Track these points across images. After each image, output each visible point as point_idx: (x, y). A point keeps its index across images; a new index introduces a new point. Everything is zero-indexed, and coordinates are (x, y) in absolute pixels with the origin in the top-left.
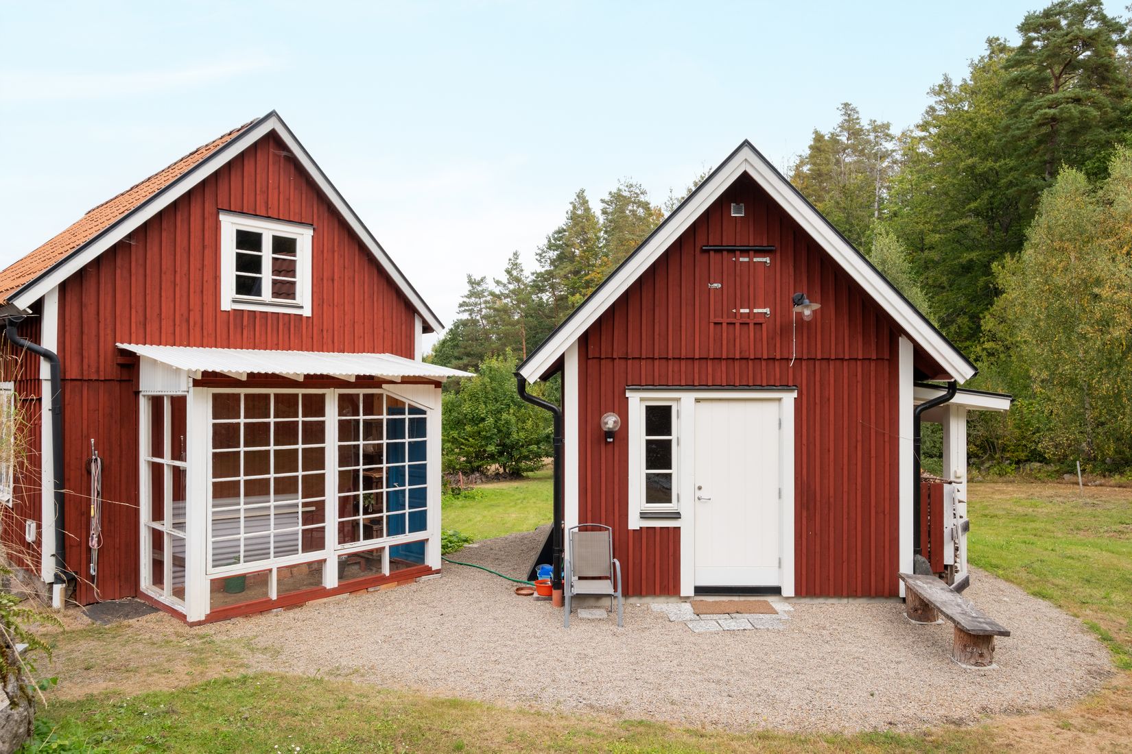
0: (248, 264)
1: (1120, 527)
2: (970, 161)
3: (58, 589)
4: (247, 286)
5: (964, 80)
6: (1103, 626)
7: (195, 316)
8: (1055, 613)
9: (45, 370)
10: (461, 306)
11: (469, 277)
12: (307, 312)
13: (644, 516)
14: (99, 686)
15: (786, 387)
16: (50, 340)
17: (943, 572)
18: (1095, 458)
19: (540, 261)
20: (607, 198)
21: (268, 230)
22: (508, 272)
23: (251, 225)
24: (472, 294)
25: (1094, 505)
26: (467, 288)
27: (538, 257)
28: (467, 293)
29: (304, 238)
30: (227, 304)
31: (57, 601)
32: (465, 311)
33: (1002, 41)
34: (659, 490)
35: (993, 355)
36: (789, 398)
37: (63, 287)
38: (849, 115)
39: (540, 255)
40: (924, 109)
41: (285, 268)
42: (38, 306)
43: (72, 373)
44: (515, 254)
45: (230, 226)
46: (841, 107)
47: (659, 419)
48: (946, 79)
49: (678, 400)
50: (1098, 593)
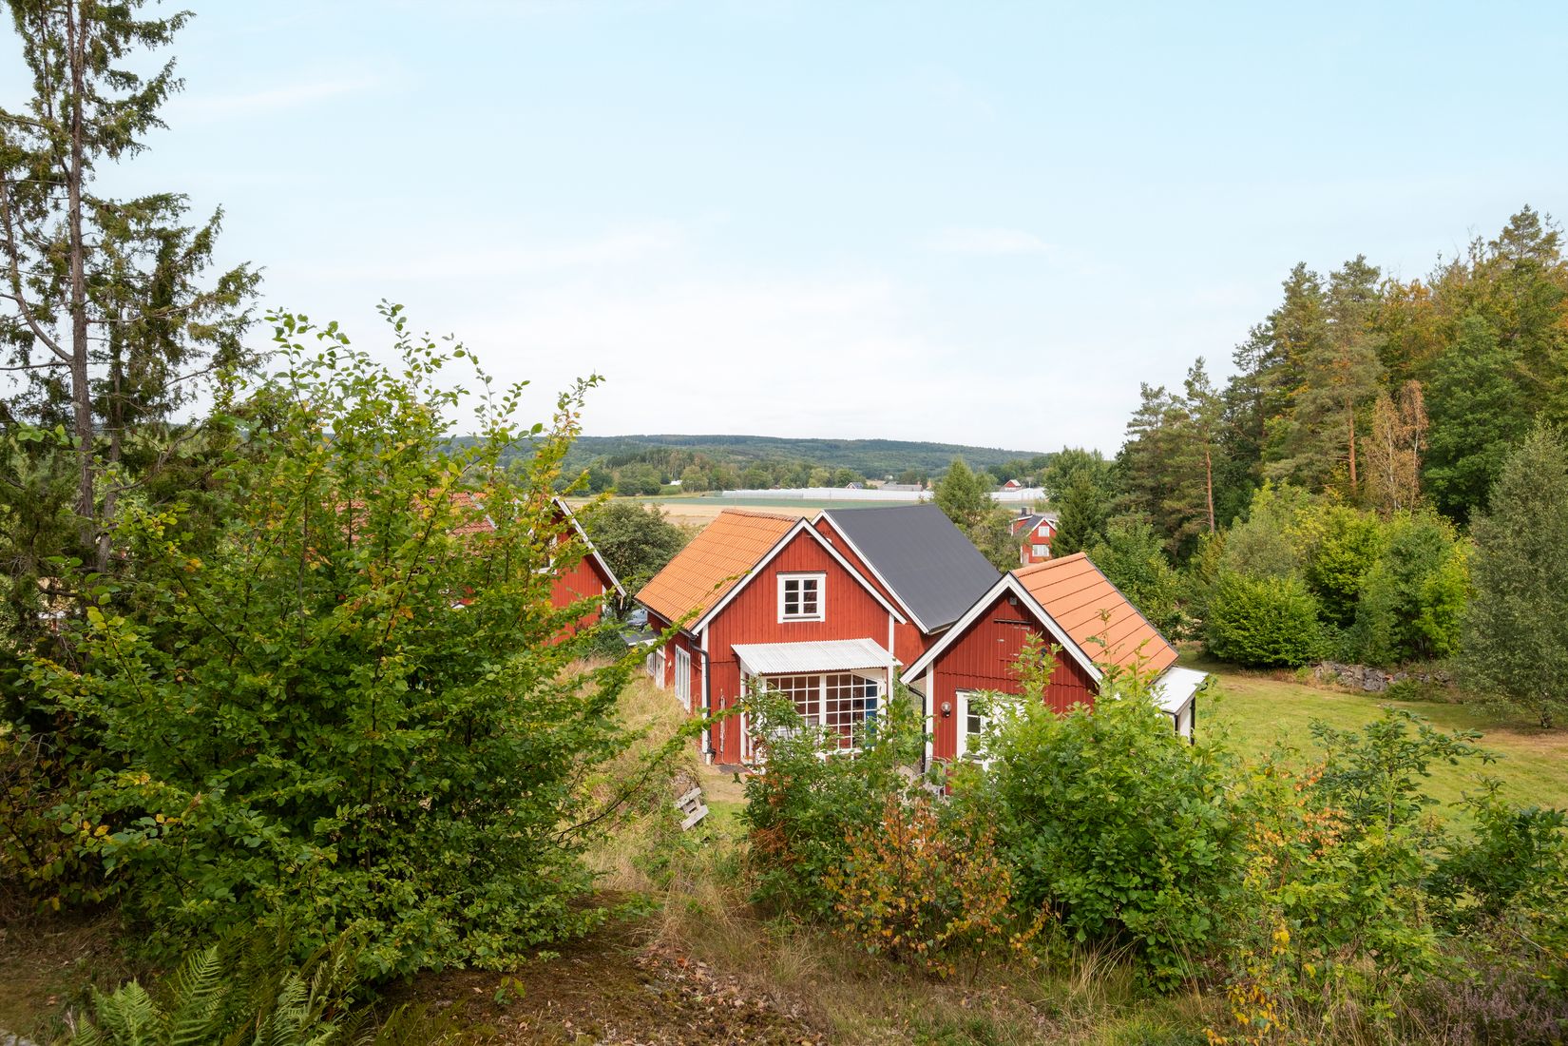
0: (791, 597)
3: (709, 756)
4: (791, 609)
7: (766, 628)
9: (703, 659)
10: (1130, 425)
11: (1144, 386)
12: (822, 619)
14: (722, 798)
16: (705, 647)
19: (1239, 364)
20: (1343, 271)
21: (801, 579)
22: (1189, 384)
23: (792, 577)
24: (1146, 410)
26: (1139, 403)
27: (1237, 359)
28: (1139, 408)
29: (821, 579)
30: (780, 621)
31: (708, 762)
32: (1135, 432)
37: (710, 624)
39: (1239, 356)
41: (810, 597)
42: (700, 633)
43: (713, 660)
44: (1198, 361)
45: (782, 580)
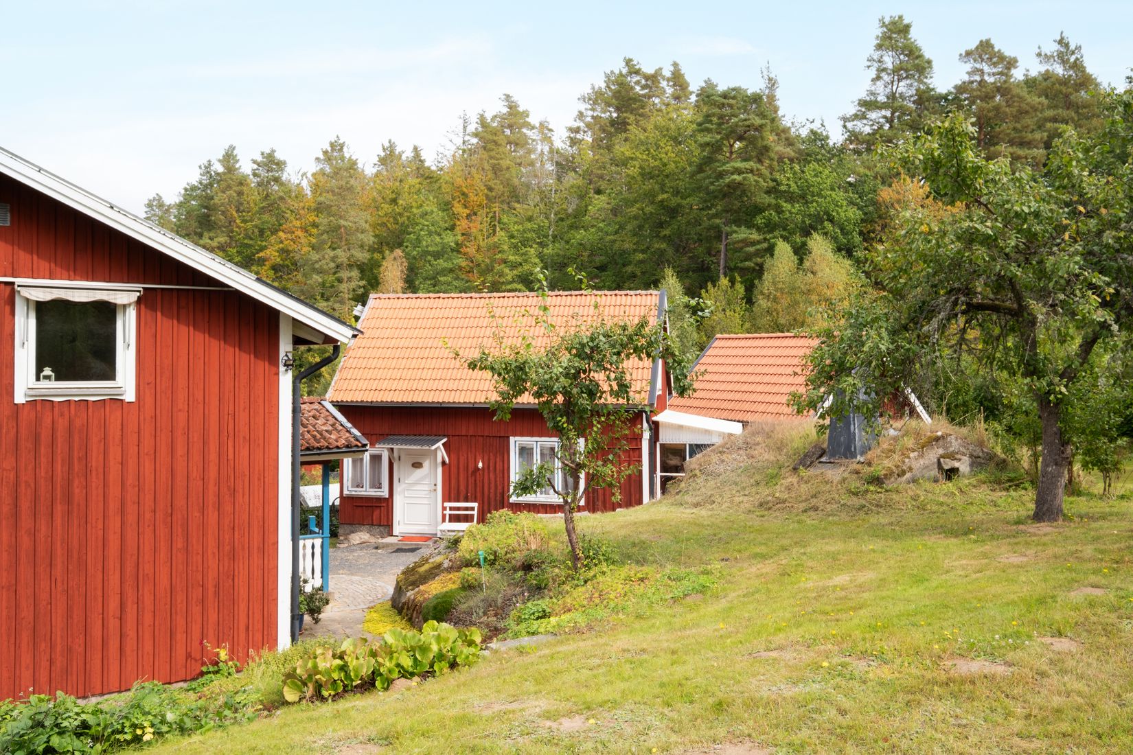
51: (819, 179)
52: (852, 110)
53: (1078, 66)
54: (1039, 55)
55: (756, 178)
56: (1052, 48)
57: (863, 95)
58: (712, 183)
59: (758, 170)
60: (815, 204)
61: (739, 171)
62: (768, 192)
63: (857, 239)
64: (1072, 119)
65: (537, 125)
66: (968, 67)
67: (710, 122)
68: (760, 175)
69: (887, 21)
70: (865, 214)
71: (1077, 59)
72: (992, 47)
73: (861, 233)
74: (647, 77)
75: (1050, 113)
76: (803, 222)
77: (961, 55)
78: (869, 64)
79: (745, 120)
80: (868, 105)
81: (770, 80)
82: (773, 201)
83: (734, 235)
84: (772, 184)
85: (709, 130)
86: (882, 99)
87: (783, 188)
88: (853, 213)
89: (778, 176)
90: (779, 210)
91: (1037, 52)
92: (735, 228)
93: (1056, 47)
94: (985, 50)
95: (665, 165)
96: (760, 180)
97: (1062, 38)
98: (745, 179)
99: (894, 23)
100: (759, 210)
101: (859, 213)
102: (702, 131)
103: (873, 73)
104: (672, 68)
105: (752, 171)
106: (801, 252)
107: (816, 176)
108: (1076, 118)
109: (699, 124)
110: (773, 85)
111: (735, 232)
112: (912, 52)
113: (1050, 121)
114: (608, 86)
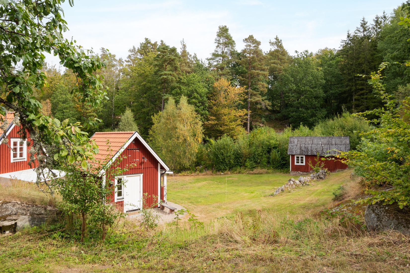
1: (182, 187)
2: (144, 83)
5: (138, 48)
6: (185, 206)
8: (179, 206)
12: (26, 160)
13: (118, 199)
15: (141, 173)
17: (164, 201)
18: (175, 169)
21: (19, 141)
23: (16, 140)
25: (176, 181)
30: (12, 161)
33: (149, 40)
34: (120, 194)
35: (151, 141)
36: (142, 175)
38: (104, 52)
40: (127, 56)
45: (12, 141)
46: (101, 49)
47: (120, 181)
48: (134, 47)
49: (123, 177)
50: (184, 201)
51: (194, 78)
52: (210, 56)
53: (281, 47)
54: (270, 43)
55: (172, 77)
56: (274, 41)
57: (213, 52)
58: (157, 79)
59: (173, 74)
60: (191, 87)
61: (165, 74)
62: (178, 83)
63: (205, 99)
64: (279, 63)
65: (118, 60)
66: (245, 44)
67: (159, 57)
68: (174, 76)
69: (221, 27)
70: (209, 91)
71: (281, 44)
72: (253, 38)
73: (207, 97)
74: (152, 45)
75: (272, 61)
76: (187, 93)
77: (243, 40)
78: (216, 41)
79: (169, 57)
80: (215, 55)
81: (184, 45)
82: (178, 85)
83: (164, 97)
84: (178, 80)
85: (157, 60)
86: (220, 53)
87: (182, 81)
88: (205, 90)
89: (181, 77)
90: (180, 89)
91: (270, 41)
92: (165, 94)
93: (275, 40)
94: (251, 39)
95: (145, 72)
96: (174, 78)
97: (277, 38)
98: (167, 77)
99: (223, 28)
100: (173, 88)
101: (207, 90)
102: (155, 60)
103: (217, 45)
104: (161, 42)
105: (171, 75)
106: (177, 102)
107: (193, 77)
108: (280, 63)
109: (155, 58)
110: (185, 47)
111: (165, 96)
112: (228, 38)
113: (272, 64)
114: (141, 48)
